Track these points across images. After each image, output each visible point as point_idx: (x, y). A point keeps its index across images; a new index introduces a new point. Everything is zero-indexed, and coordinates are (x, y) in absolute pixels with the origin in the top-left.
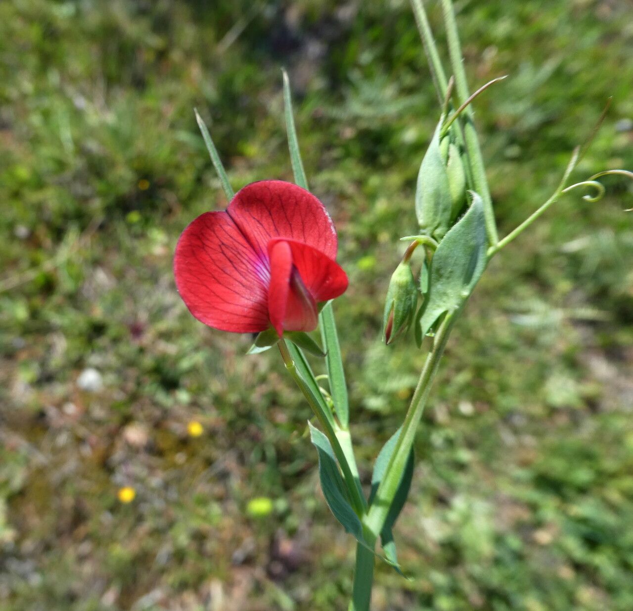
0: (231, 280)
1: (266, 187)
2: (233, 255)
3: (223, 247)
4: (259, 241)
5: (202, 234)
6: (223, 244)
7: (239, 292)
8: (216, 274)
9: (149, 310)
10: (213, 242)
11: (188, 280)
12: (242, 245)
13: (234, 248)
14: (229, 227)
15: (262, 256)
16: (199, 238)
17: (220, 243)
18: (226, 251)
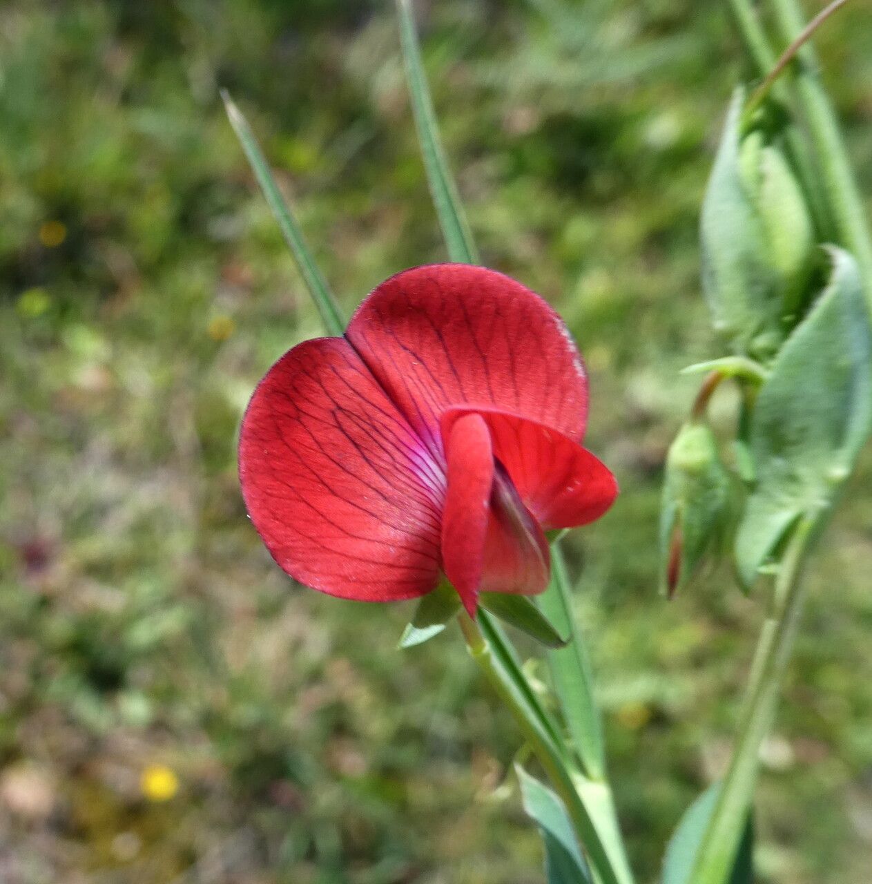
0: (358, 486)
1: (430, 279)
2: (363, 432)
3: (340, 415)
4: (419, 400)
5: (295, 389)
6: (340, 408)
7: (374, 512)
8: (325, 474)
9: (65, 514)
10: (318, 405)
11: (269, 491)
12: (381, 411)
13: (365, 417)
14: (353, 372)
15: (425, 432)
16: (289, 399)
17: (333, 407)
18: (347, 424)
